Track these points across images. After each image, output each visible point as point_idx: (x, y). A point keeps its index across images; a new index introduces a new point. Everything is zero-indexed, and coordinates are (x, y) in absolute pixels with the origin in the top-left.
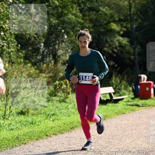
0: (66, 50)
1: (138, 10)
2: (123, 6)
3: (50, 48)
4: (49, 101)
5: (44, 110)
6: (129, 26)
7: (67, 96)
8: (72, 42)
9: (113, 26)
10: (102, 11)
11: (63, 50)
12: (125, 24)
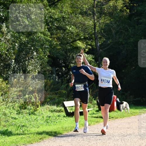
0: (35, 66)
1: (102, 29)
2: (88, 26)
3: (20, 64)
4: (19, 113)
5: (15, 122)
6: (94, 43)
7: (36, 109)
8: (41, 59)
9: (79, 44)
10: (68, 30)
11: (32, 66)
12: (90, 42)
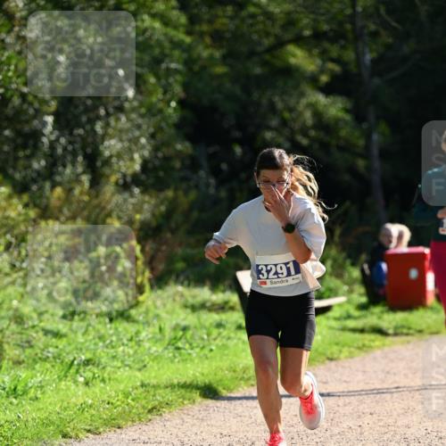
0: (130, 141)
3: (76, 132)
4: (70, 315)
5: (57, 347)
6: (350, 55)
8: (152, 112)
9: (294, 56)
10: (255, 5)
11: (121, 140)
12: (334, 51)
